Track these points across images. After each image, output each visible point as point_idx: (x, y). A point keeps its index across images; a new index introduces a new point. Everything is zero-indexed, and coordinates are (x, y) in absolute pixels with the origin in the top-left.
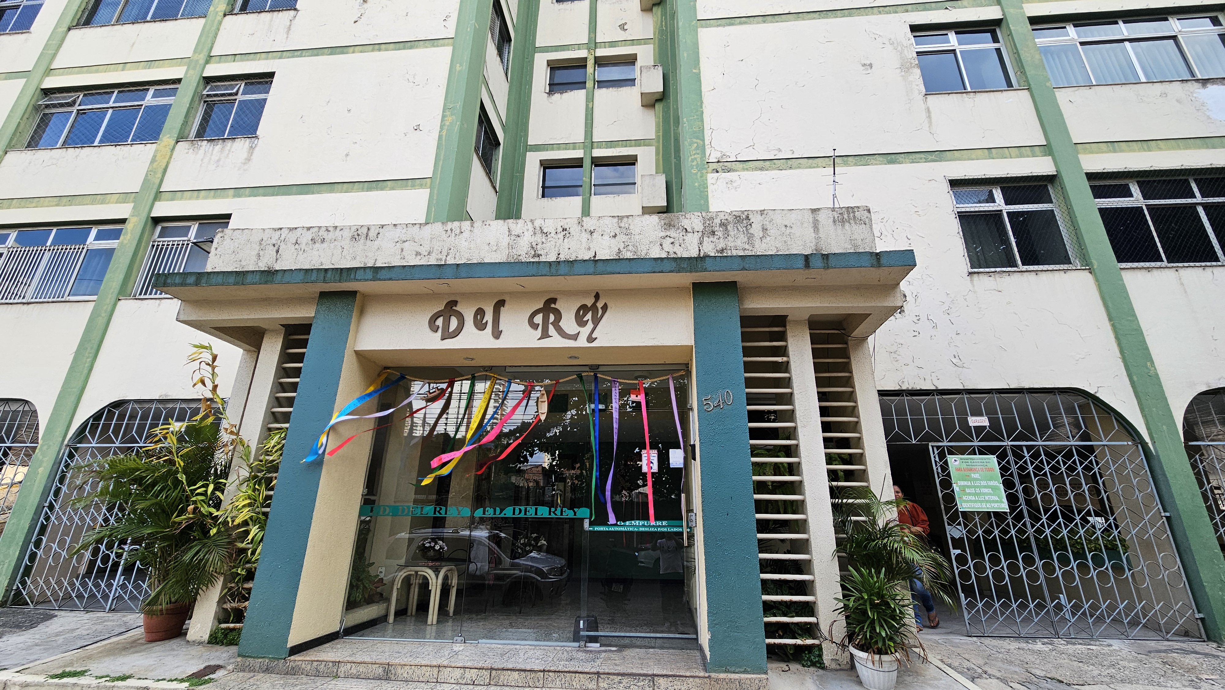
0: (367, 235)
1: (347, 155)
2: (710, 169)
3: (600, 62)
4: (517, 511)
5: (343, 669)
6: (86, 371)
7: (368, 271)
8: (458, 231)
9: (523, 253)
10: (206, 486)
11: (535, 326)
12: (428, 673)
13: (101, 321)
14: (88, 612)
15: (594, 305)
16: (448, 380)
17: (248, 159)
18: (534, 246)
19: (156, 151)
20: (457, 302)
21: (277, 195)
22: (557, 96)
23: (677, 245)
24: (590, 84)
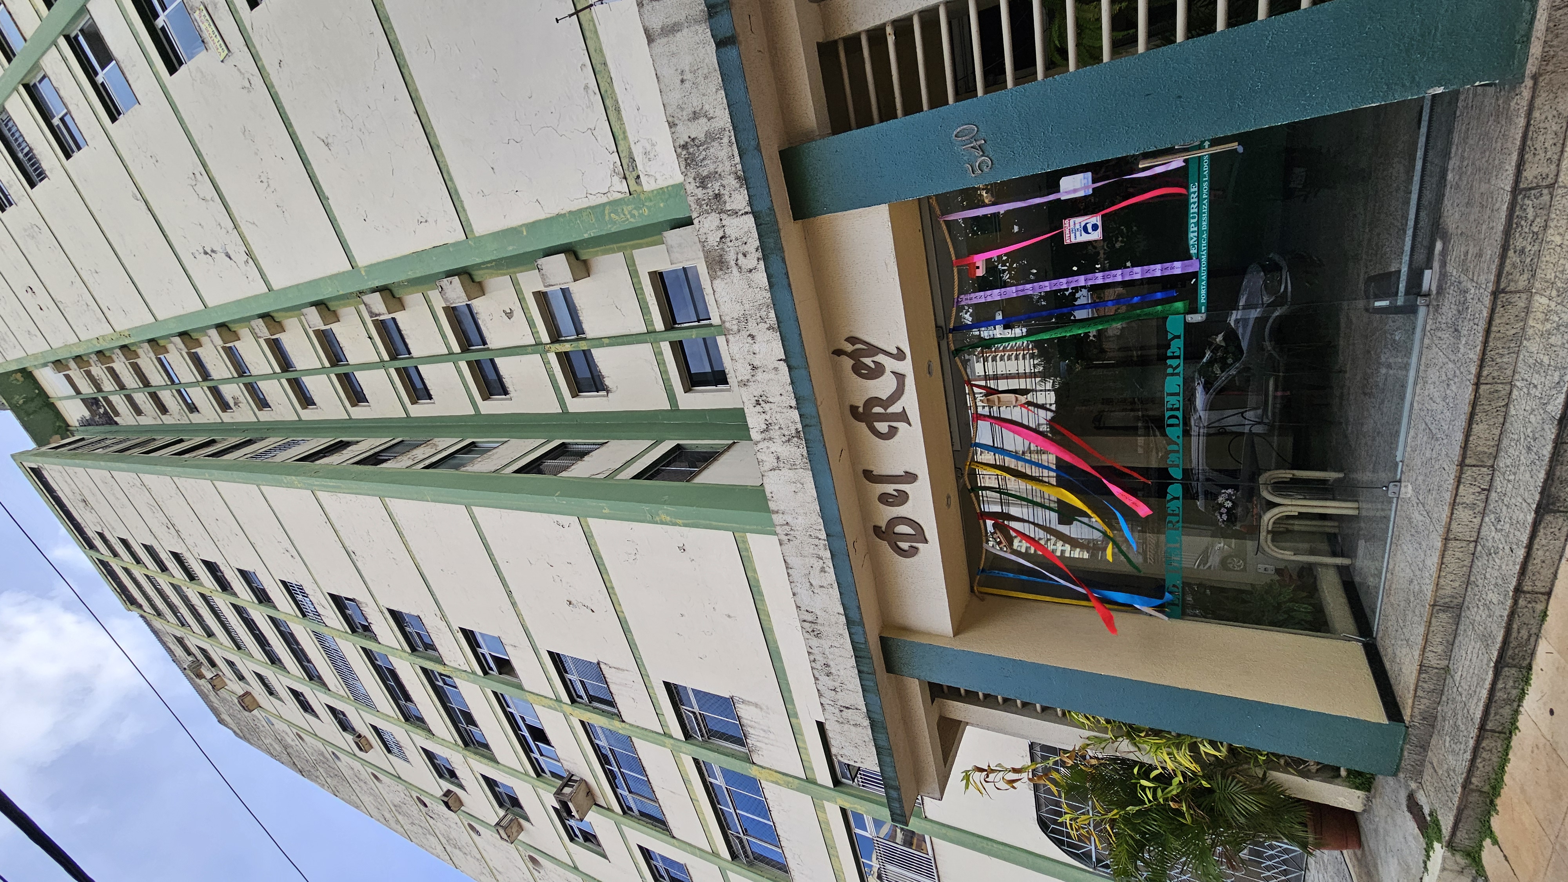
0: (810, 622)
1: (729, 616)
2: (638, 188)
3: (556, 337)
4: (1173, 421)
5: (1433, 660)
6: (1008, 849)
7: (853, 631)
8: (786, 527)
9: (797, 452)
10: (1143, 788)
11: (893, 431)
12: (1457, 553)
13: (951, 833)
14: (1307, 868)
15: (850, 355)
16: (981, 522)
17: (756, 705)
18: (786, 438)
19: (767, 780)
20: (875, 527)
21: (787, 680)
22: (607, 382)
23: (746, 248)
24: (583, 346)
